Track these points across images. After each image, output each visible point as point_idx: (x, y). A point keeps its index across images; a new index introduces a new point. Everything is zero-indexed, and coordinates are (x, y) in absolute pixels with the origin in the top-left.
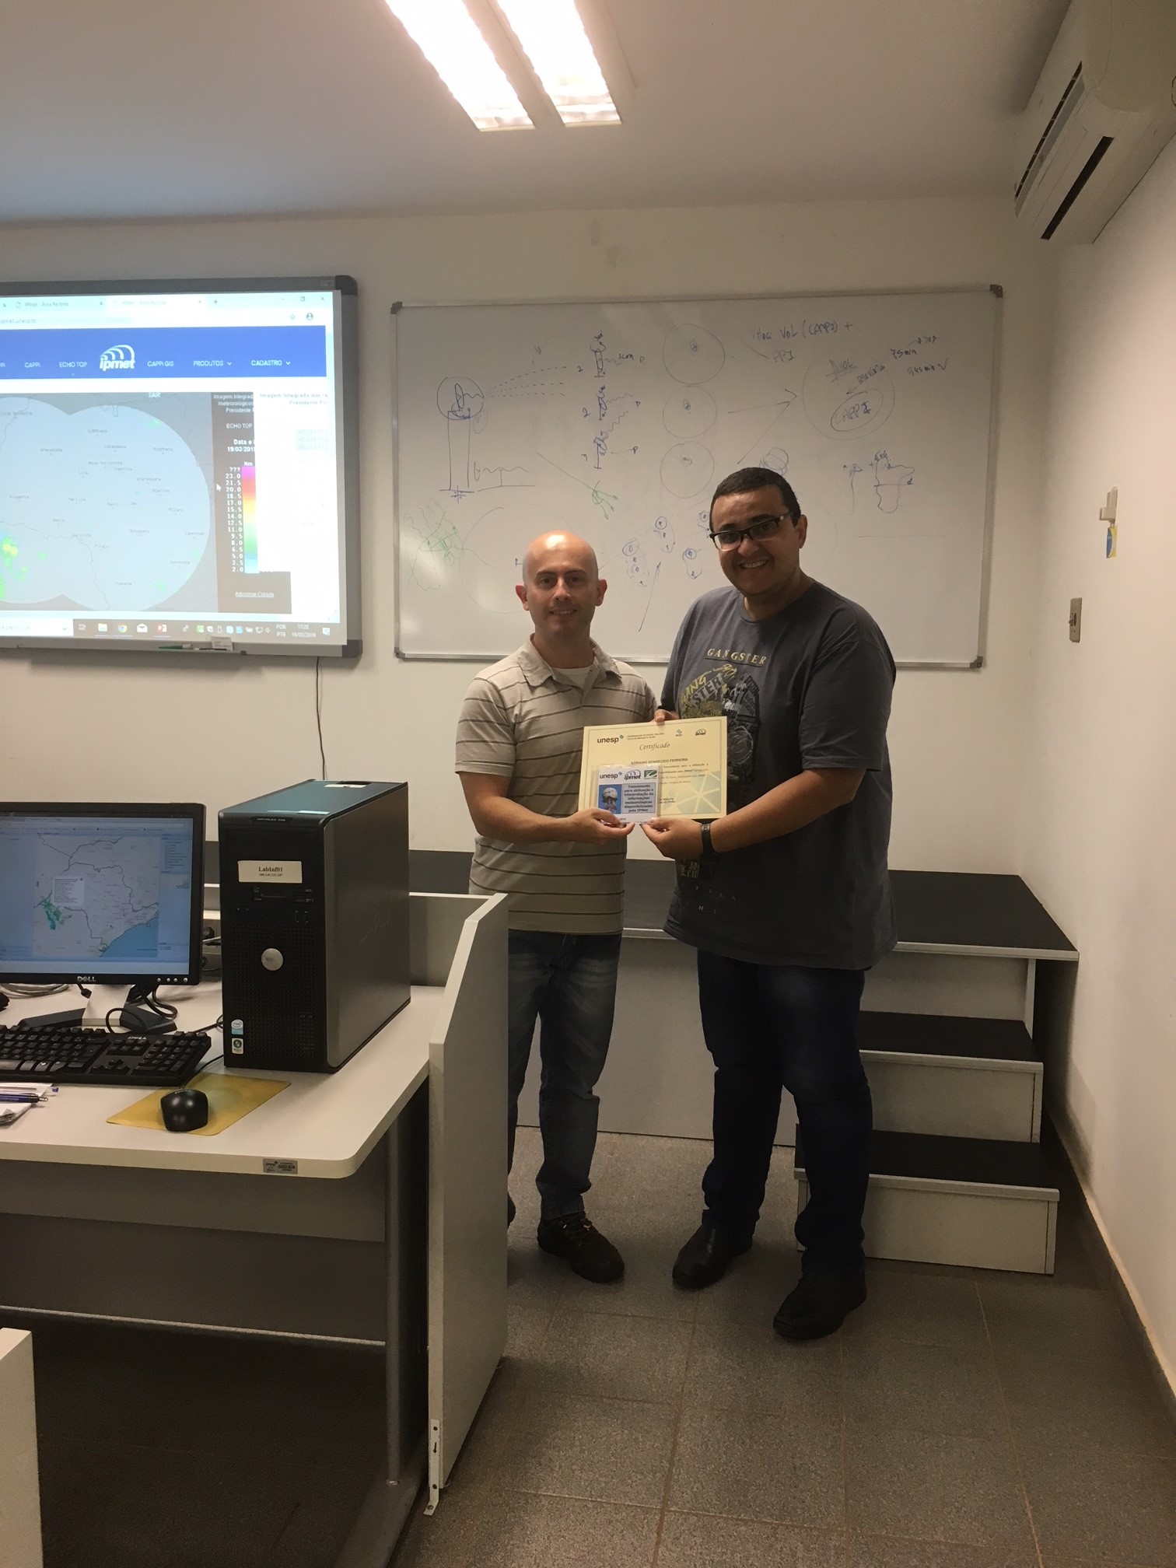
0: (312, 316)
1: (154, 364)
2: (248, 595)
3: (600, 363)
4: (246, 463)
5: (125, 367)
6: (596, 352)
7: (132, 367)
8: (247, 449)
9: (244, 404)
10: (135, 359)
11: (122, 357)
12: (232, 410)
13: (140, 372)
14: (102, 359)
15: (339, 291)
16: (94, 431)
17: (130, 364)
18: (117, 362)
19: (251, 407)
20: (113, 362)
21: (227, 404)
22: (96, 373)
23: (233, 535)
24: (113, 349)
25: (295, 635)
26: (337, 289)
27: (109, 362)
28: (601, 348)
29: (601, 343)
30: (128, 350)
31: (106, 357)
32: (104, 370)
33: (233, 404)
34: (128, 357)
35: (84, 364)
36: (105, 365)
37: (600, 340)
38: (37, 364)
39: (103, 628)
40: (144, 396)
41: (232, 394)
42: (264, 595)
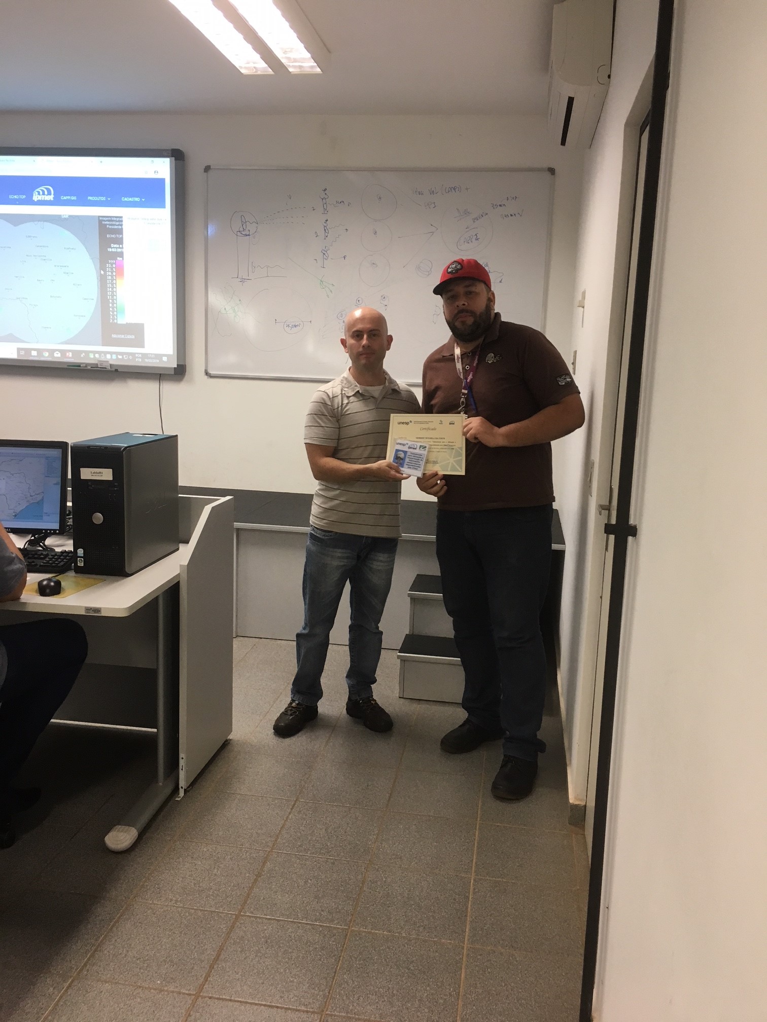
0: (157, 172)
1: (65, 198)
2: (119, 336)
3: (325, 205)
4: (118, 258)
5: (48, 199)
6: (323, 199)
7: (52, 199)
8: (119, 250)
9: (117, 223)
10: (54, 195)
11: (46, 193)
12: (111, 227)
13: (56, 202)
14: (34, 194)
16: (29, 236)
17: (51, 198)
18: (43, 196)
19: (122, 225)
20: (41, 196)
21: (108, 223)
22: (29, 202)
23: (111, 301)
24: (40, 188)
25: (146, 360)
26: (172, 157)
27: (38, 196)
28: (326, 197)
29: (326, 194)
30: (49, 189)
31: (37, 193)
32: (36, 200)
33: (111, 223)
34: (49, 194)
35: (24, 197)
36: (36, 198)
39: (34, 353)
40: (59, 216)
41: (111, 217)
42: (129, 337)
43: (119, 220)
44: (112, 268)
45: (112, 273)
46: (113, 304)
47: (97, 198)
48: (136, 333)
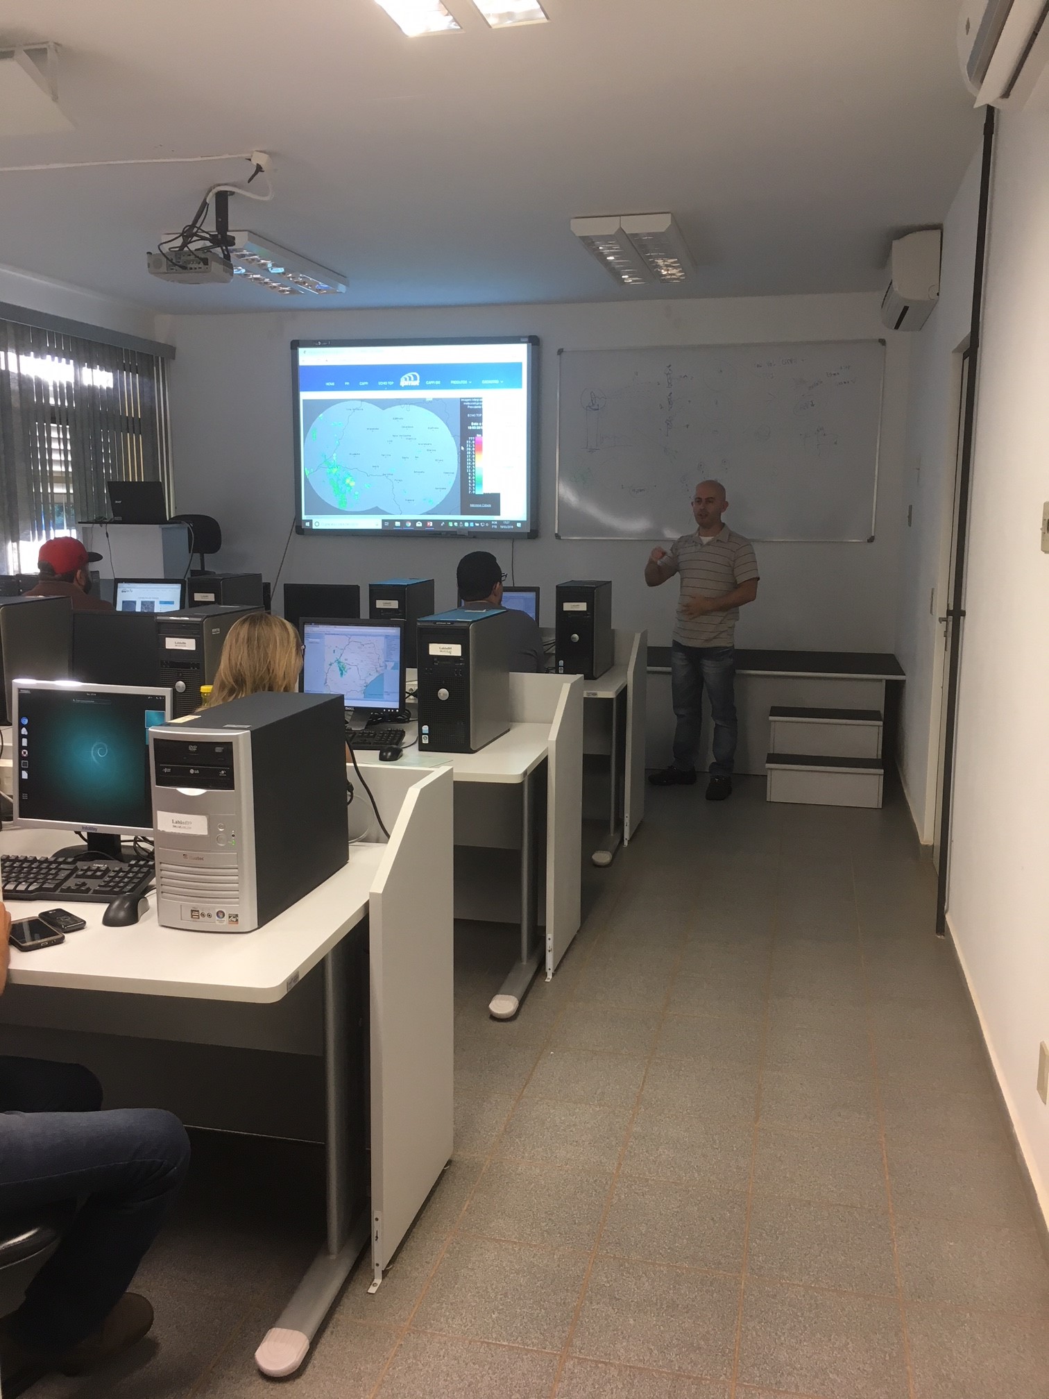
0: (515, 357)
1: (430, 383)
2: (477, 506)
3: (669, 380)
4: (478, 435)
5: (414, 385)
6: (667, 375)
8: (479, 428)
9: (478, 404)
10: (420, 380)
11: (412, 379)
12: (471, 407)
13: (422, 386)
14: (401, 380)
15: (531, 343)
16: (396, 418)
17: (417, 383)
18: (410, 382)
19: (481, 405)
20: (408, 382)
21: (468, 403)
22: (397, 387)
23: (470, 474)
24: (408, 375)
25: (502, 527)
26: (529, 342)
27: (405, 382)
28: (670, 372)
29: (670, 370)
30: (415, 375)
31: (404, 379)
32: (403, 386)
33: (471, 404)
34: (415, 379)
35: (392, 383)
36: (403, 383)
37: (669, 368)
38: (367, 383)
39: (398, 524)
40: (424, 400)
41: (471, 398)
42: (486, 506)
43: (480, 401)
44: (472, 445)
45: (472, 448)
46: (472, 477)
47: (459, 381)
48: (492, 502)
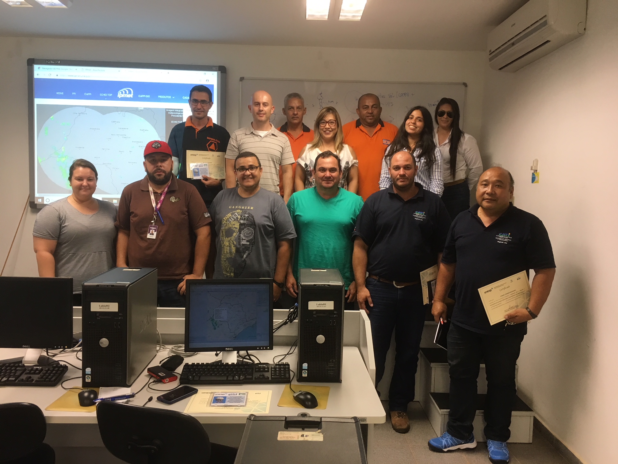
0: (208, 81)
1: (142, 96)
3: (321, 104)
5: (129, 97)
6: (319, 100)
7: (132, 97)
9: (179, 114)
10: (133, 94)
11: (127, 92)
12: (174, 116)
13: (135, 99)
14: (119, 93)
15: (220, 72)
16: (114, 122)
17: (131, 96)
18: (125, 95)
19: (182, 115)
20: (123, 95)
21: (172, 113)
22: (115, 98)
24: (124, 89)
26: (219, 71)
27: (122, 94)
28: (322, 98)
29: (321, 96)
30: (130, 90)
31: (121, 93)
32: (120, 97)
33: (175, 113)
34: (130, 93)
35: (111, 95)
36: (120, 95)
37: (321, 95)
38: (90, 94)
40: (137, 109)
41: (174, 109)
43: (180, 111)
47: (165, 97)
